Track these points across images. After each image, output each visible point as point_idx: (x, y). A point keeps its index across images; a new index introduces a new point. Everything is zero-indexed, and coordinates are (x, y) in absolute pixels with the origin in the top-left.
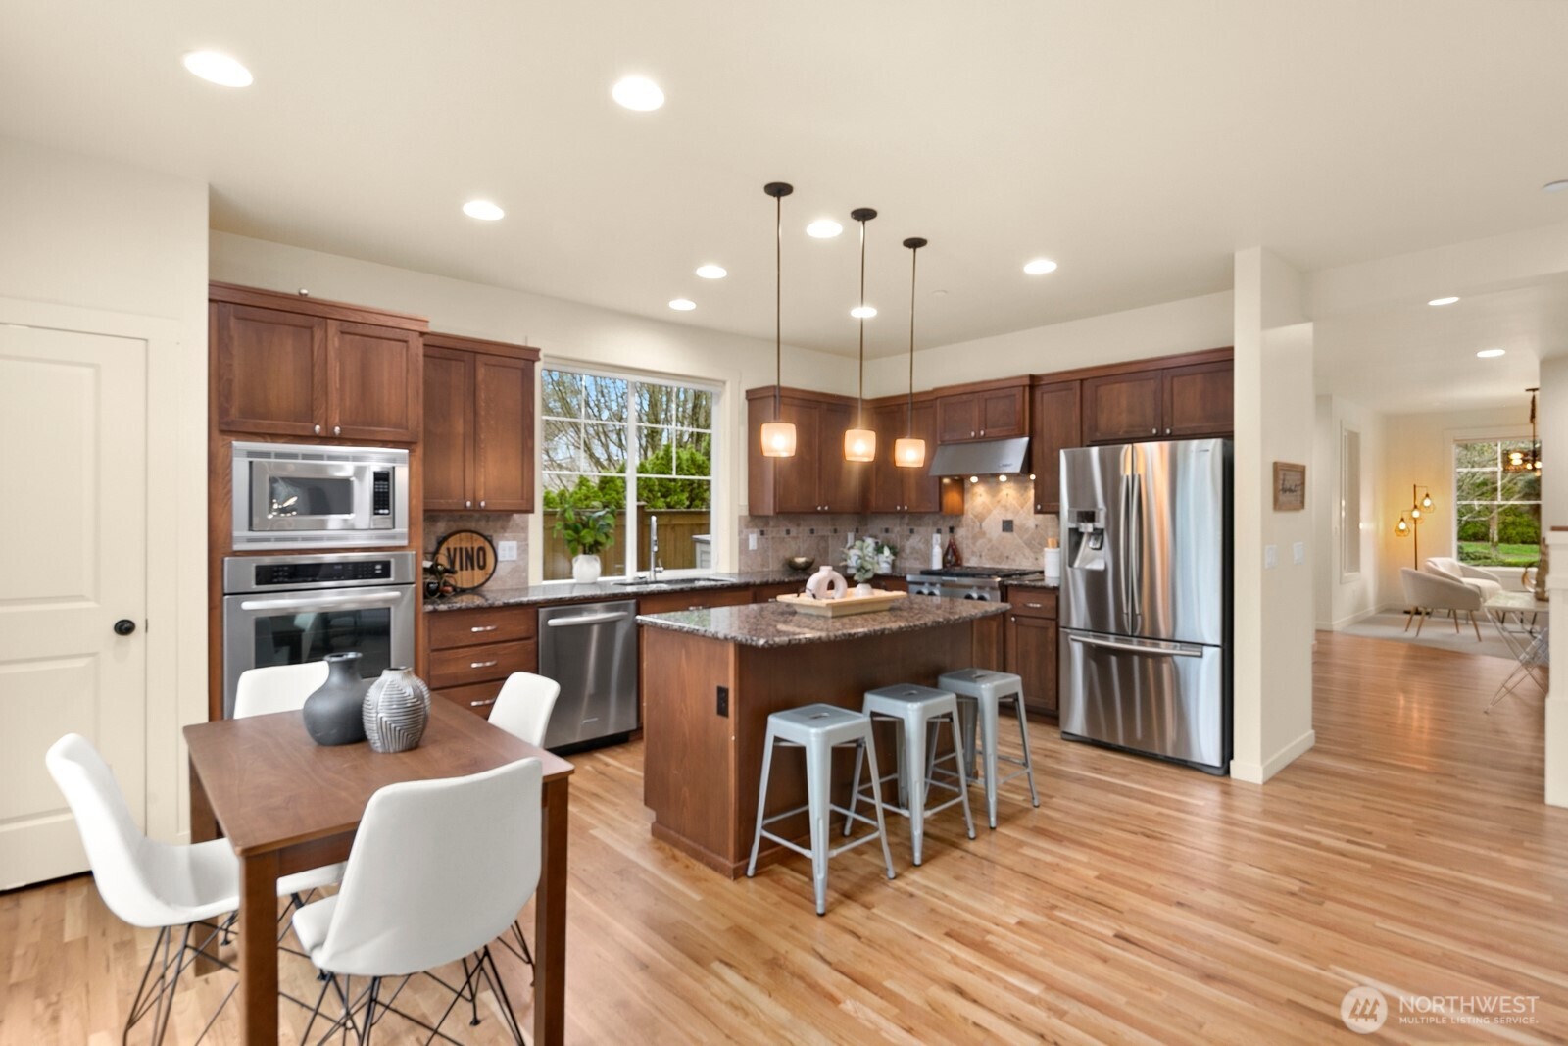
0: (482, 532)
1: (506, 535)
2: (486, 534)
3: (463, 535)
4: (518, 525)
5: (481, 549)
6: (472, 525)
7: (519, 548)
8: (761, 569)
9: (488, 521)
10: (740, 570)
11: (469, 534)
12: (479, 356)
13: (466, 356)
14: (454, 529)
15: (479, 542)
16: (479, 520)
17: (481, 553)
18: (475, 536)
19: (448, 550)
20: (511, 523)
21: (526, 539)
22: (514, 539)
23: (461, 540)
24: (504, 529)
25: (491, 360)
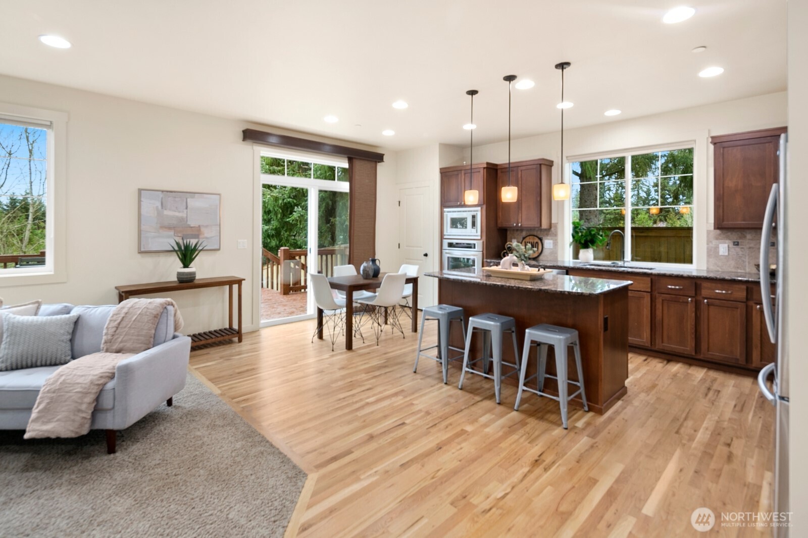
0: (538, 236)
1: (548, 237)
2: (540, 237)
3: (531, 237)
4: (553, 233)
5: (537, 243)
6: (535, 233)
7: (553, 243)
8: (733, 270)
9: (541, 231)
10: (708, 268)
11: (533, 237)
12: (519, 168)
13: (515, 169)
14: (528, 234)
15: (537, 240)
16: (537, 231)
17: (537, 245)
18: (535, 238)
19: (525, 242)
20: (550, 232)
21: (556, 240)
22: (552, 239)
23: (530, 239)
24: (547, 235)
25: (524, 168)
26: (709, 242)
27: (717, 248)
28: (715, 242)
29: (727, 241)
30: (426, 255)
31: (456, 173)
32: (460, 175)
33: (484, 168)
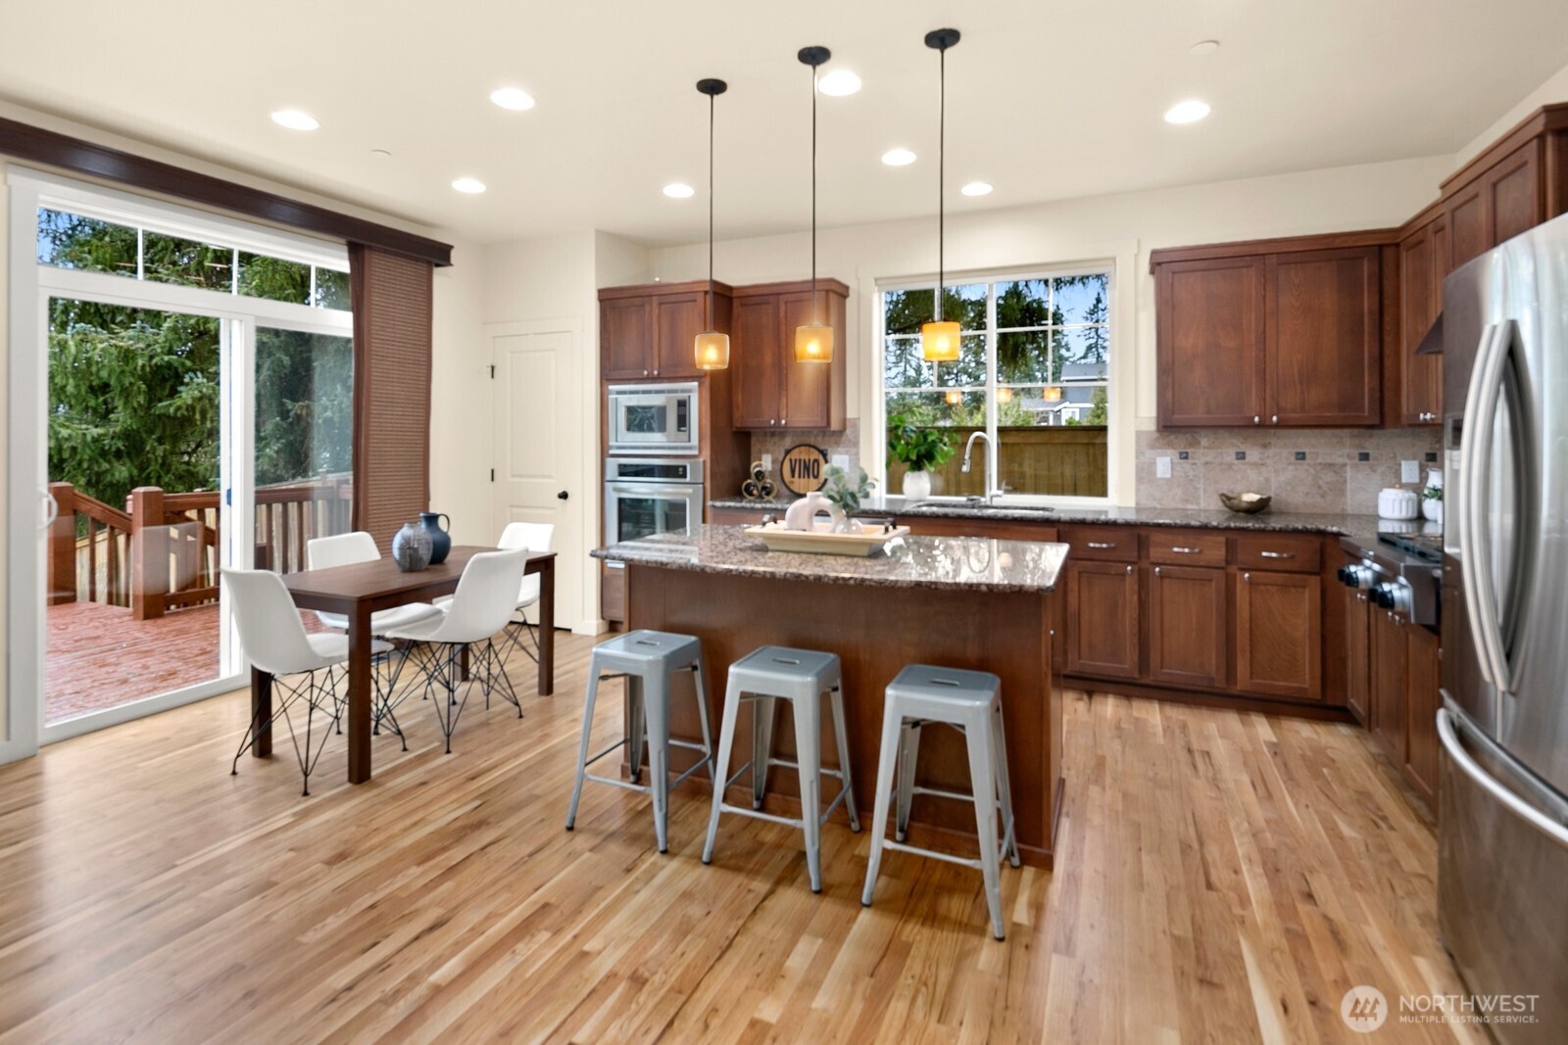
0: (818, 446)
1: (839, 449)
2: (822, 448)
3: (802, 448)
4: (850, 441)
5: (816, 461)
6: (812, 441)
7: (850, 461)
8: (1180, 506)
9: (824, 437)
10: (1137, 504)
11: (807, 448)
12: (781, 296)
13: (772, 299)
14: (797, 443)
15: (815, 455)
16: (817, 436)
17: (816, 465)
18: (812, 450)
19: (791, 460)
20: (844, 438)
21: (857, 454)
22: (846, 453)
23: (800, 453)
24: (837, 444)
25: (790, 297)
26: (1139, 454)
27: (1153, 464)
28: (1149, 454)
29: (1170, 451)
30: (564, 496)
31: (637, 301)
32: (647, 308)
33: (706, 293)
